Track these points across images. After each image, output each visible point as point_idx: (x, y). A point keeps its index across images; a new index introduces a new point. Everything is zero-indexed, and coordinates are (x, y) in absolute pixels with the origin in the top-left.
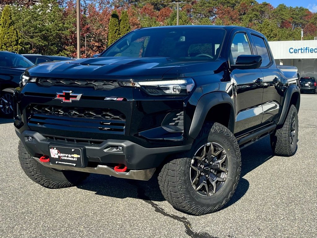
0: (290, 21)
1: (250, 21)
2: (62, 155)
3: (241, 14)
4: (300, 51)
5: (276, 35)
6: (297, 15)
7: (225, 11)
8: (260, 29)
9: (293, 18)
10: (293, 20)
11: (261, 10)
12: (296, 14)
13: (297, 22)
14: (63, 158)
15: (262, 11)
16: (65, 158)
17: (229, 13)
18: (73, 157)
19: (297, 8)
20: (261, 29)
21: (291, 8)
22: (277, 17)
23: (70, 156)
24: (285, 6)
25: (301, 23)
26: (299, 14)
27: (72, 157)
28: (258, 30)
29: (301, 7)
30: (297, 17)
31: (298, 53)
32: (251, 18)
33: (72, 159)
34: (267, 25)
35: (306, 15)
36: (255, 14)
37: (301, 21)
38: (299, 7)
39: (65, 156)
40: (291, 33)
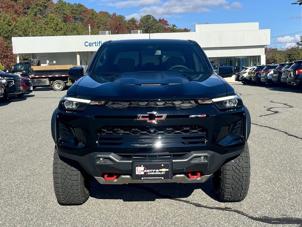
0: (71, 16)
1: (35, 15)
2: (148, 171)
3: (25, 8)
4: (94, 44)
5: (61, 29)
6: (77, 10)
7: (9, 5)
8: (46, 23)
9: (73, 14)
10: (73, 15)
11: (44, 5)
12: (75, 10)
13: (77, 17)
14: (150, 174)
15: (46, 7)
16: (152, 173)
17: (13, 7)
18: (161, 172)
19: (75, 4)
20: (48, 23)
21: (69, 4)
22: (60, 12)
23: (157, 171)
24: (65, 2)
25: (80, 18)
26: (78, 10)
27: (159, 172)
28: (44, 23)
29: (79, 4)
30: (77, 12)
31: (93, 46)
32: (35, 12)
33: (160, 173)
34: (53, 20)
35: (85, 11)
36: (39, 9)
37: (81, 16)
38: (77, 4)
39: (152, 172)
40: (75, 27)
